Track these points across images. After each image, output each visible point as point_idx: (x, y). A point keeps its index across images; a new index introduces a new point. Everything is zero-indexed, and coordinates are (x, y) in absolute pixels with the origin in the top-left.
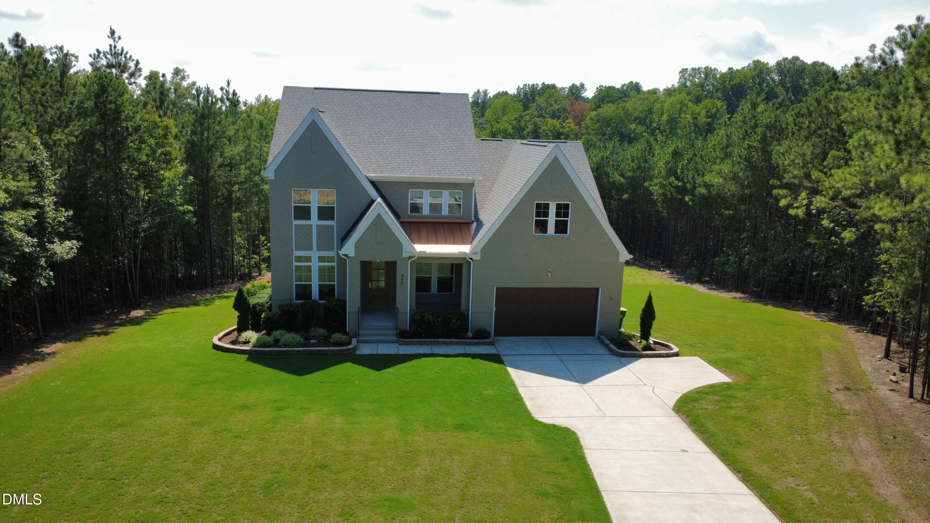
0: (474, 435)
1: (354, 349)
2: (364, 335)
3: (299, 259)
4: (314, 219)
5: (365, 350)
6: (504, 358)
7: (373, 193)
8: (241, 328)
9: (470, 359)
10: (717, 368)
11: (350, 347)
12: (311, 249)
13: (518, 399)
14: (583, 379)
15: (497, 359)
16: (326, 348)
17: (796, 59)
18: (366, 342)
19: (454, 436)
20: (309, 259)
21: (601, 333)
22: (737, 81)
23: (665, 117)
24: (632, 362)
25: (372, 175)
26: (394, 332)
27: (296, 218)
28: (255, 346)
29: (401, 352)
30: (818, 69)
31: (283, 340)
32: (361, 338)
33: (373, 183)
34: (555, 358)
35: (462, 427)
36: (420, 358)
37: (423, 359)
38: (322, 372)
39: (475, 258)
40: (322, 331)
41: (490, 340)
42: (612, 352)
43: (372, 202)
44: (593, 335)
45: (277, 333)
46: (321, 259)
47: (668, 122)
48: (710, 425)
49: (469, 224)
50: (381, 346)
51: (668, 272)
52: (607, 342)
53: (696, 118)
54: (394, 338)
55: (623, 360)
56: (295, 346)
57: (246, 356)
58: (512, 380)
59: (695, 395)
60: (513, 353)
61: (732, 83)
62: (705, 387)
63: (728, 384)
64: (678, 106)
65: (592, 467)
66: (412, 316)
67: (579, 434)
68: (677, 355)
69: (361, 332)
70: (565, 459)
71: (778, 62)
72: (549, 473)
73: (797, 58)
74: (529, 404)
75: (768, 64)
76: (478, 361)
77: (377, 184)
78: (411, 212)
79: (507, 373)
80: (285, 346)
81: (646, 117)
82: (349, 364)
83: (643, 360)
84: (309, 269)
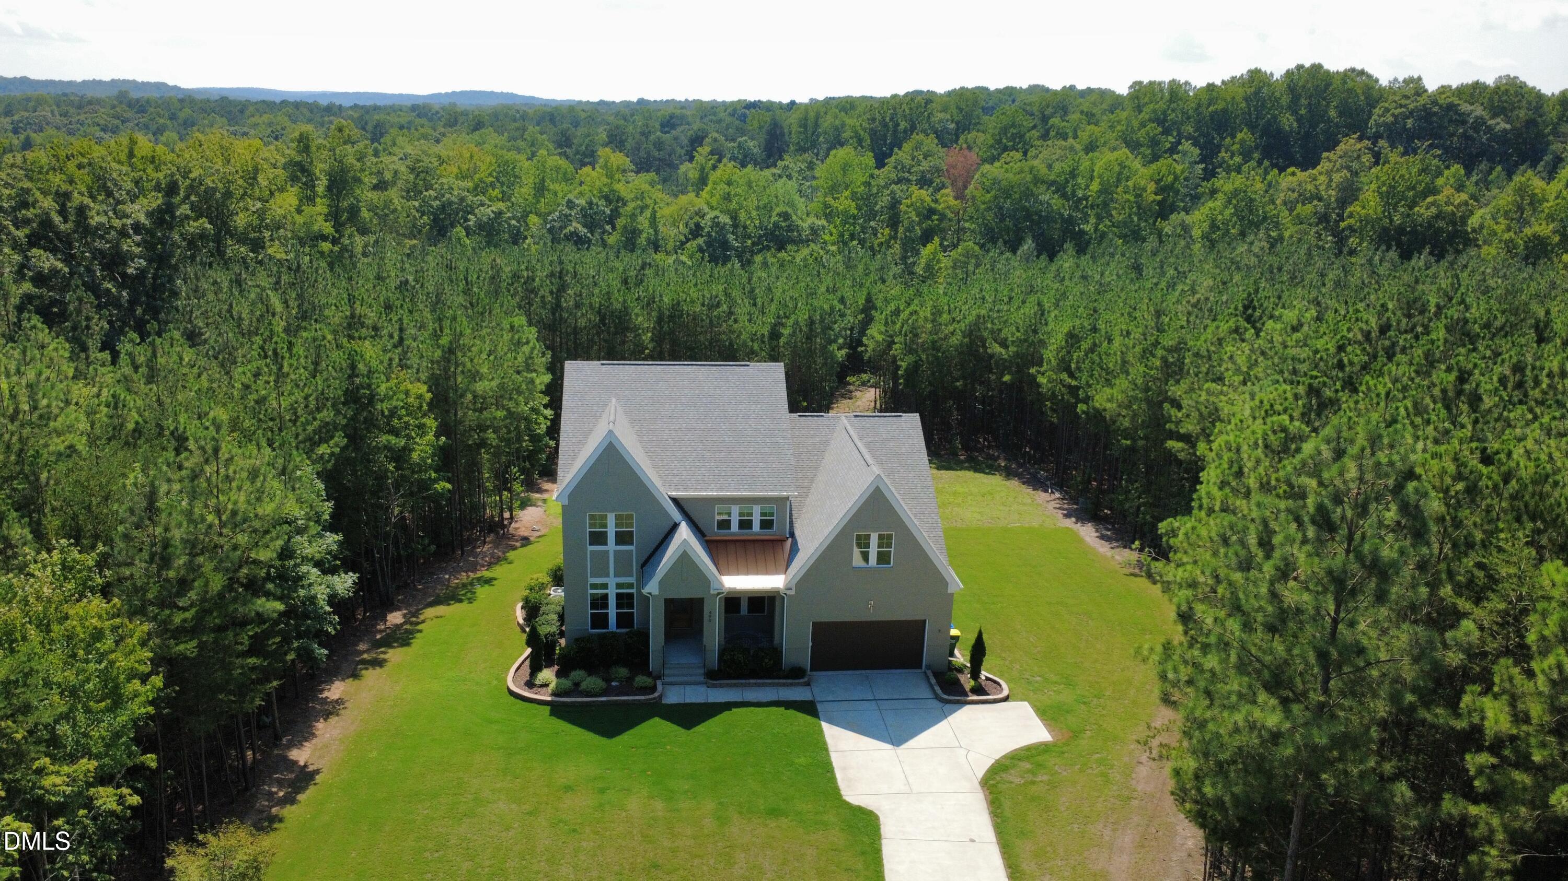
0: (784, 822)
1: (660, 697)
2: (669, 676)
3: (594, 586)
4: (611, 545)
5: (673, 696)
6: (820, 707)
7: (676, 515)
8: (535, 668)
9: (782, 709)
10: (1042, 720)
11: (656, 695)
12: (608, 575)
13: (827, 769)
14: (897, 740)
15: (809, 708)
16: (631, 698)
17: (1317, 68)
18: (671, 684)
19: (767, 825)
20: (605, 586)
21: (928, 667)
22: (1220, 106)
23: (1095, 186)
24: (955, 711)
25: (674, 494)
26: (702, 671)
27: (591, 544)
28: (554, 694)
29: (711, 700)
30: (1350, 84)
31: (584, 686)
32: (667, 680)
33: (675, 501)
34: (873, 705)
35: (774, 813)
36: (730, 709)
37: (734, 710)
38: (631, 732)
39: (789, 593)
40: (623, 672)
41: (806, 679)
42: (937, 697)
43: (675, 526)
44: (920, 667)
45: (577, 674)
46: (619, 586)
47: (1100, 192)
48: (1007, 804)
49: (782, 541)
50: (688, 689)
51: (1057, 495)
52: (933, 681)
53: (1140, 196)
54: (702, 679)
55: (948, 706)
56: (600, 696)
57: (548, 708)
58: (825, 743)
59: (1008, 763)
60: (830, 698)
61: (1211, 108)
62: (1021, 749)
63: (1045, 744)
64: (1117, 169)
65: (885, 862)
66: (722, 653)
67: (881, 819)
68: (1006, 699)
69: (667, 672)
70: (863, 853)
71: (1288, 71)
72: (846, 870)
73: (1320, 66)
74: (839, 775)
75: (1272, 74)
76: (791, 712)
77: (682, 503)
78: (719, 528)
79: (821, 732)
80: (588, 694)
81: (1067, 182)
82: (657, 719)
83: (968, 708)
84: (605, 597)
